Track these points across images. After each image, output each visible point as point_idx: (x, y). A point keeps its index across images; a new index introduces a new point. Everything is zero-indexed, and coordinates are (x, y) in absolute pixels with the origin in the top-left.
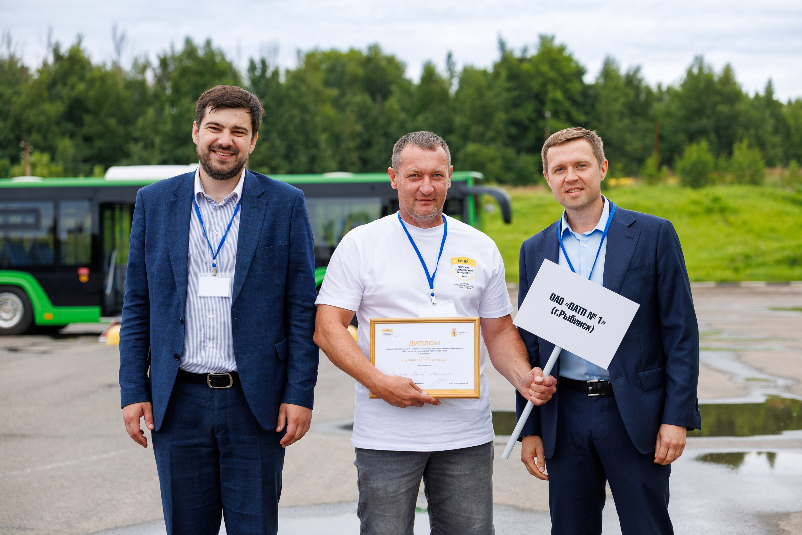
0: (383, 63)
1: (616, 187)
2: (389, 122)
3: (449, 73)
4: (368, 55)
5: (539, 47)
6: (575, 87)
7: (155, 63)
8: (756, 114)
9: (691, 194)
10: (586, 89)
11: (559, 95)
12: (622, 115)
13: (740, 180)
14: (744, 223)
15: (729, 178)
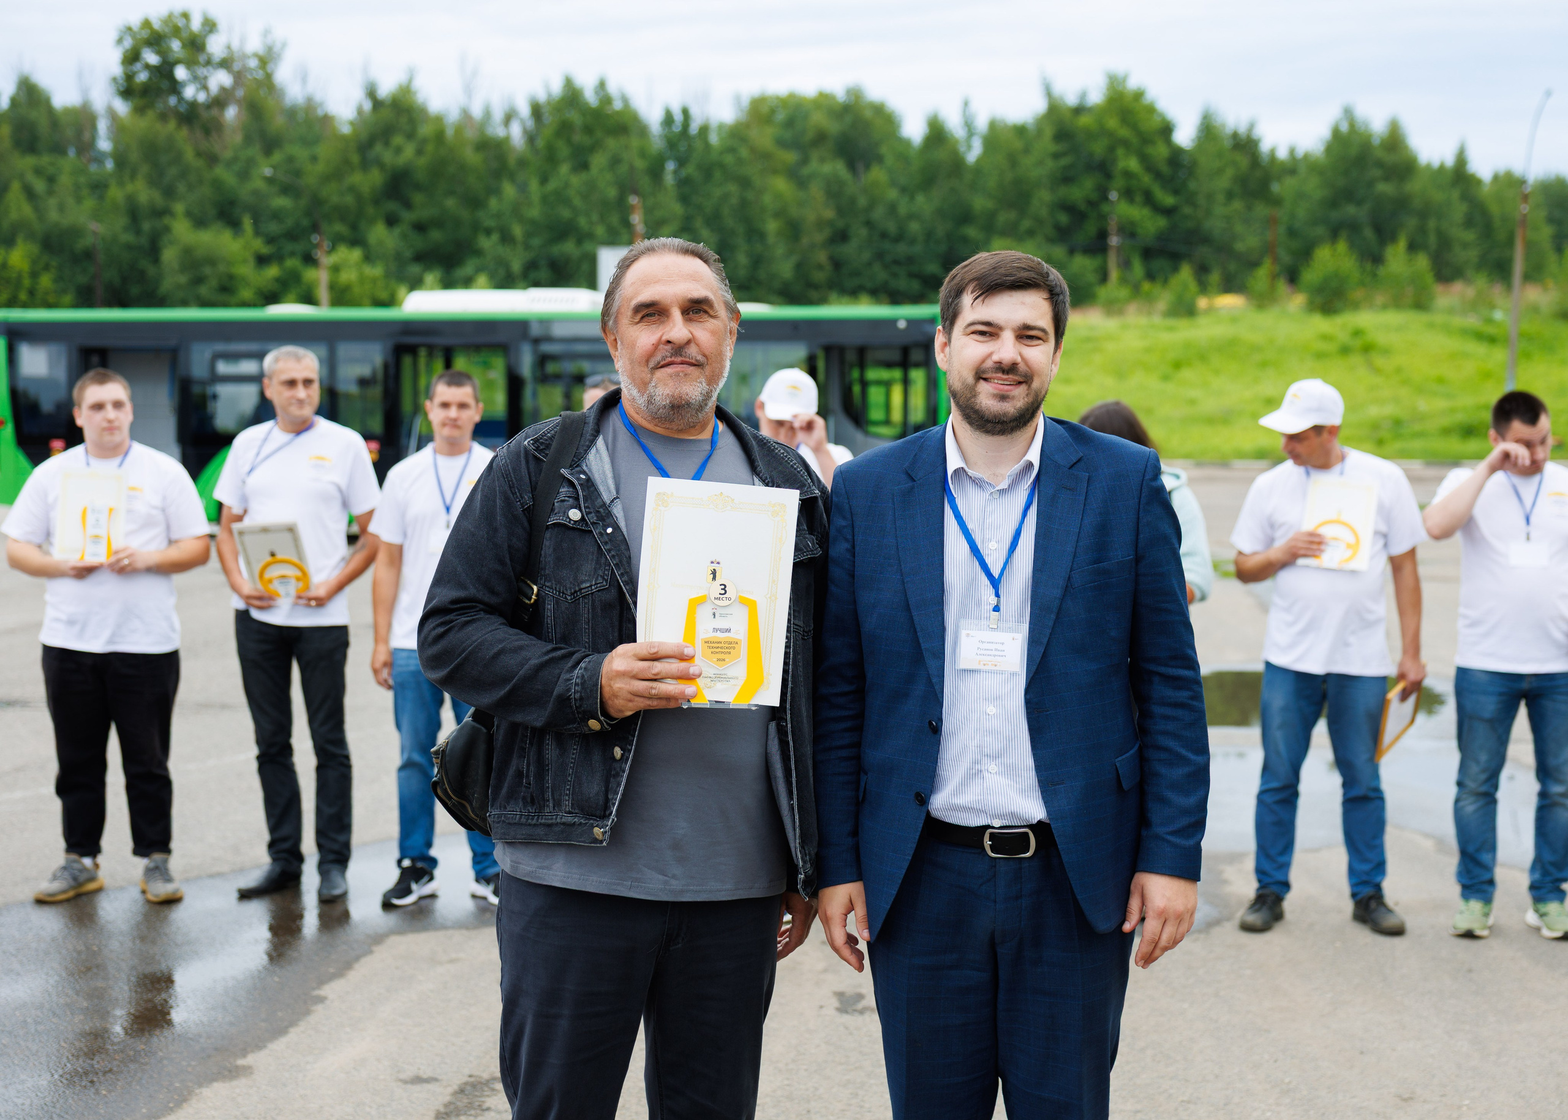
0: (868, 114)
1: (1210, 310)
2: (872, 204)
3: (967, 129)
4: (845, 102)
5: (1104, 91)
6: (1160, 151)
7: (525, 110)
8: (1438, 196)
9: (1320, 324)
10: (1177, 155)
11: (1133, 164)
12: (1230, 195)
13: (1397, 303)
14: (1399, 370)
15: (1380, 299)
